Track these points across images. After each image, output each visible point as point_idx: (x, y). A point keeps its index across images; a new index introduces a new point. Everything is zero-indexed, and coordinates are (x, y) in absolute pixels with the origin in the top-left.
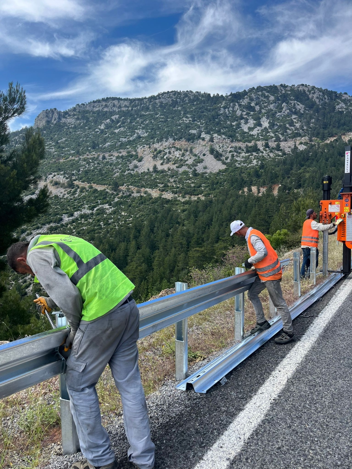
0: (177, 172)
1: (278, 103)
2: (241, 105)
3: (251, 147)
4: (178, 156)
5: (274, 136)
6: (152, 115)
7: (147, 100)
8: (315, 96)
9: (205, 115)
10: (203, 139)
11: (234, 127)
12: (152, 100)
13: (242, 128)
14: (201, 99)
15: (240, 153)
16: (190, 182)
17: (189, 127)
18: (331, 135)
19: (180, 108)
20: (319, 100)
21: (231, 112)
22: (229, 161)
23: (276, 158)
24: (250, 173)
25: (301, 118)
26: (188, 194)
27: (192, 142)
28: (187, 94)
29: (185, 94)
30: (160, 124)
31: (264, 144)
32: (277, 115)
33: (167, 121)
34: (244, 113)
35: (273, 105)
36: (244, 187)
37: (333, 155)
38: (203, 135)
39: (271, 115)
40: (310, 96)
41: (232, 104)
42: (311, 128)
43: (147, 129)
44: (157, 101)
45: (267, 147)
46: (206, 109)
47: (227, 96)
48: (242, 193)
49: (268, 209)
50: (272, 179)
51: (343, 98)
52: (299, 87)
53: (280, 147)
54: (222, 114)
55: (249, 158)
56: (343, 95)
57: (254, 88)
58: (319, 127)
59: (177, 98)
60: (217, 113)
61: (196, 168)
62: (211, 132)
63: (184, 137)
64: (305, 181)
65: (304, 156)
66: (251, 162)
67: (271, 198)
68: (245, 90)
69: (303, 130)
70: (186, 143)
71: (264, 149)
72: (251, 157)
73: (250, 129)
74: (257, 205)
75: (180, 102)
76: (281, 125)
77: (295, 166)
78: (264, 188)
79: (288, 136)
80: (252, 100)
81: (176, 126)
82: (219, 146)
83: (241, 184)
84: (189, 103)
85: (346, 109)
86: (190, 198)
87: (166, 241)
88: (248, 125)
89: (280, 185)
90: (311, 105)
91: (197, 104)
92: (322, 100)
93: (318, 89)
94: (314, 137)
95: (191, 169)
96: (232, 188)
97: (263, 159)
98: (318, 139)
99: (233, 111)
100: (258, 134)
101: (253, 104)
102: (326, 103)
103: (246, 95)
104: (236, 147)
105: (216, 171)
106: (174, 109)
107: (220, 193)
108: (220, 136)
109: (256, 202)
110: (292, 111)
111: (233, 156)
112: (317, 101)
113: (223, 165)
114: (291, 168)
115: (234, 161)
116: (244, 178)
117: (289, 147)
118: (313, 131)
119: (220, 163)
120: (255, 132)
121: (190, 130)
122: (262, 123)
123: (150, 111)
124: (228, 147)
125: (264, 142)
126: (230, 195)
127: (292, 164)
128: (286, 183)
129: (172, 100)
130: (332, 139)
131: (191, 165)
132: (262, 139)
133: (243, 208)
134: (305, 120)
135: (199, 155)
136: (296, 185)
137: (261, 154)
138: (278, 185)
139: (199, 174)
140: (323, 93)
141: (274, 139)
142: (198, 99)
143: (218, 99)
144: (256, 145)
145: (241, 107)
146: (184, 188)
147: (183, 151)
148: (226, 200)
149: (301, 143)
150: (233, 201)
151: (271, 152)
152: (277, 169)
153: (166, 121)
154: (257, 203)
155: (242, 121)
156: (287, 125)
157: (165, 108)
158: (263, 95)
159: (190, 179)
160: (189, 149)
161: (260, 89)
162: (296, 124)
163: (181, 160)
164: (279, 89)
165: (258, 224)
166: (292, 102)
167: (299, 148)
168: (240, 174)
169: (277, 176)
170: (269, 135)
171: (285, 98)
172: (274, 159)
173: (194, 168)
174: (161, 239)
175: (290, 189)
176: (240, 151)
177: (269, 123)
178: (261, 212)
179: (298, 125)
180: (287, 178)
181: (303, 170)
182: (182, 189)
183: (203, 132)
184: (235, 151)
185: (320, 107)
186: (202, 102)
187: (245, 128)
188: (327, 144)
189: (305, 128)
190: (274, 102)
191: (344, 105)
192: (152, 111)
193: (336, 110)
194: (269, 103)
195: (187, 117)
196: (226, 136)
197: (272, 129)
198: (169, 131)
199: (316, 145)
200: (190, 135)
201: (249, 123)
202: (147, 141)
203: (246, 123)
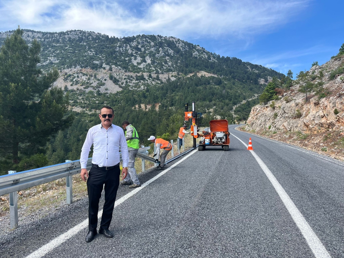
0: (84, 92)
1: (157, 47)
2: (131, 46)
3: (139, 76)
4: (85, 79)
5: (155, 70)
6: (62, 47)
7: (57, 34)
8: (180, 45)
9: (105, 51)
10: (104, 68)
11: (127, 61)
12: (62, 35)
13: (133, 63)
14: (102, 39)
15: (132, 80)
16: (95, 99)
17: (93, 59)
18: (190, 72)
19: (85, 44)
20: (183, 49)
21: (124, 50)
22: (124, 85)
23: (156, 85)
24: (139, 95)
25: (172, 60)
26: (94, 108)
27: (96, 70)
28: (90, 34)
29: (89, 33)
30: (69, 55)
31: (148, 75)
32: (156, 56)
33: (75, 52)
34: (134, 52)
35: (153, 48)
36: (135, 105)
37: (192, 85)
38: (104, 65)
39: (152, 55)
40: (177, 45)
41: (124, 45)
42: (178, 66)
43: (59, 57)
44: (66, 36)
45: (150, 77)
46: (106, 47)
47: (121, 39)
48: (134, 108)
49: (153, 120)
50: (155, 100)
51: (197, 48)
52: (170, 38)
53: (159, 78)
54: (118, 51)
55: (138, 84)
56: (197, 47)
57: (140, 35)
58: (183, 66)
59: (82, 36)
60: (114, 50)
61: (100, 89)
62: (110, 64)
63: (89, 66)
64: (175, 102)
65: (174, 85)
66: (140, 87)
67: (154, 113)
68: (134, 36)
69: (173, 67)
70: (91, 70)
71: (148, 78)
72: (139, 83)
73: (139, 64)
74: (145, 118)
75: (85, 39)
76: (159, 63)
77: (169, 91)
78: (149, 105)
79: (164, 70)
80: (139, 43)
81: (83, 57)
82: (117, 74)
83: (133, 102)
84: (92, 41)
85: (199, 56)
86: (95, 111)
87: (77, 144)
88: (137, 61)
89: (160, 104)
90: (178, 51)
91: (99, 42)
92: (184, 49)
93: (182, 41)
94: (180, 72)
95: (95, 90)
96: (127, 105)
97: (148, 85)
98: (183, 74)
99: (126, 50)
100: (144, 68)
101: (139, 47)
102: (187, 51)
103: (135, 39)
104: (129, 76)
105: (114, 92)
106: (80, 44)
107: (119, 108)
108: (117, 67)
109: (144, 115)
110: (166, 54)
111: (127, 82)
112: (181, 49)
113: (120, 88)
114: (166, 93)
115: (127, 86)
116: (135, 98)
117: (165, 78)
118: (179, 69)
119: (117, 86)
120: (141, 66)
121: (94, 61)
122: (146, 60)
123: (60, 43)
124: (123, 75)
125: (148, 74)
126: (126, 110)
127: (167, 90)
128: (164, 103)
129: (79, 37)
130: (192, 75)
131: (95, 87)
132: (147, 71)
133: (136, 119)
134: (174, 61)
135: (101, 79)
136: (170, 104)
137: (146, 82)
138: (159, 104)
139: (102, 94)
140: (185, 44)
141: (155, 72)
142: (99, 39)
143: (114, 40)
144: (143, 75)
145: (131, 48)
146: (91, 104)
147: (88, 76)
148: (123, 113)
149: (172, 76)
150: (128, 115)
151: (153, 80)
152: (158, 93)
153: (74, 52)
154: (145, 116)
155: (132, 57)
156: (163, 63)
157: (73, 42)
158: (146, 41)
159: (95, 97)
160: (93, 75)
161: (144, 36)
162: (169, 63)
163: (88, 83)
164: (157, 38)
165: (146, 130)
166: (165, 48)
167: (171, 79)
168: (132, 95)
169: (158, 98)
170: (152, 69)
171: (161, 45)
172: (155, 86)
173: (98, 90)
174: (73, 143)
175: (166, 107)
176: (131, 79)
177: (151, 60)
178: (148, 122)
179: (170, 64)
180: (164, 99)
181: (174, 94)
182: (89, 104)
183: (104, 63)
184: (128, 79)
185: (183, 53)
186: (102, 41)
187: (135, 63)
188: (188, 77)
189: (174, 66)
190: (154, 46)
191: (197, 53)
192: (62, 44)
193: (193, 56)
194: (151, 47)
195: (91, 51)
196: (121, 67)
197: (153, 65)
198: (77, 60)
199: (181, 78)
200: (94, 64)
201: (137, 60)
202: (59, 66)
203: (135, 59)
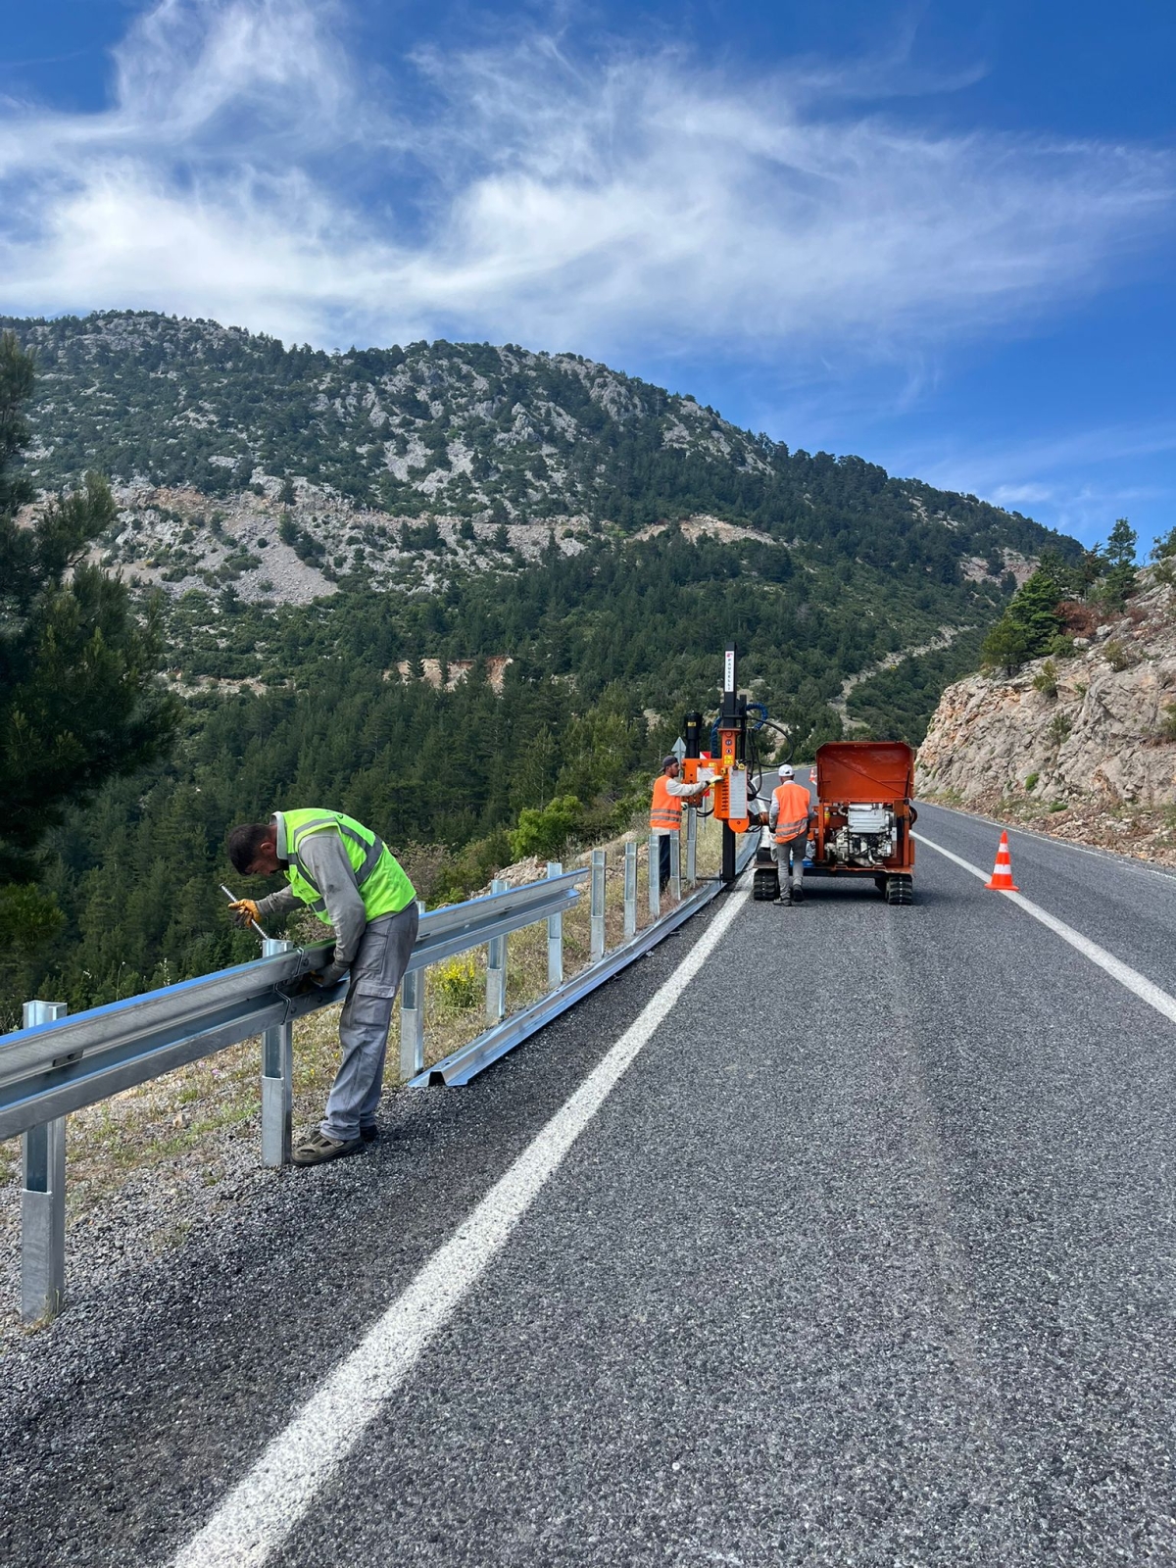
0: (167, 594)
1: (500, 400)
2: (384, 392)
3: (418, 532)
4: (168, 538)
5: (488, 503)
6: (67, 388)
7: (47, 329)
8: (607, 394)
9: (263, 411)
10: (259, 491)
11: (364, 462)
12: (68, 333)
13: (389, 468)
14: (251, 355)
15: (383, 548)
16: (212, 632)
17: (209, 444)
18: (651, 517)
19: (172, 375)
20: (619, 410)
21: (352, 410)
22: (346, 570)
23: (495, 575)
24: (416, 615)
25: (567, 458)
26: (207, 672)
27: (220, 498)
28: (199, 330)
29: (191, 329)
30: (98, 423)
31: (459, 527)
32: (496, 440)
33: (127, 412)
34: (396, 420)
35: (484, 405)
36: (397, 660)
37: (659, 577)
38: (258, 477)
39: (478, 436)
40: (594, 393)
41: (354, 385)
42: (595, 491)
43: (51, 435)
44: (88, 339)
45: (467, 538)
46: (269, 392)
47: (338, 358)
48: (391, 677)
49: (477, 735)
50: (485, 640)
51: (683, 411)
52: (561, 362)
53: (507, 541)
54: (322, 414)
55: (411, 567)
56: (685, 403)
57: (424, 343)
58: (619, 491)
59: (161, 338)
60: (305, 408)
61: (236, 584)
62: (287, 471)
63: (191, 475)
64: (581, 652)
65: (578, 574)
66: (418, 581)
67: (483, 699)
68: (396, 348)
69: (574, 494)
70: (198, 499)
71: (458, 542)
72: (417, 563)
73: (416, 473)
74: (441, 721)
75: (174, 355)
76: (510, 471)
77: (552, 604)
78: (460, 665)
79: (530, 507)
80: (418, 379)
81: (161, 434)
82: (315, 519)
83: (389, 650)
84: (206, 362)
85: (693, 445)
86: (214, 687)
87: (128, 835)
88: (409, 460)
89: (510, 661)
90: (594, 421)
91: (235, 370)
92: (627, 410)
93: (616, 376)
94: (605, 517)
95: (216, 587)
96: (359, 660)
97: (457, 573)
98: (617, 527)
99: (359, 409)
100: (440, 492)
101: (422, 395)
102: (637, 420)
103: (402, 361)
104: (369, 529)
105: (302, 598)
106: (152, 375)
107: (321, 674)
108: (317, 485)
109: (437, 708)
110: (541, 432)
111: (360, 555)
112: (613, 410)
113: (328, 583)
114: (540, 609)
115: (362, 573)
116: (398, 630)
117: (535, 543)
118: (602, 502)
119: (316, 575)
120: (429, 485)
121: (212, 455)
122: (451, 458)
123: (60, 370)
124: (344, 525)
125: (458, 520)
126: (352, 685)
127: (543, 597)
128: (528, 654)
129: (146, 344)
130: (656, 530)
131: (216, 573)
132: (452, 508)
133: (399, 727)
134: (579, 464)
135: (244, 541)
136: (557, 661)
137: (449, 557)
138: (504, 659)
139: (245, 607)
140: (629, 390)
141: (490, 512)
142: (238, 354)
143: (306, 362)
144: (433, 528)
145: (385, 399)
146: (193, 652)
147: (186, 524)
148: (340, 699)
149: (569, 534)
150: (365, 704)
151: (481, 552)
152: (500, 608)
153: (121, 414)
154: (442, 712)
155: (387, 444)
156: (529, 475)
157: (116, 367)
158: (454, 370)
159: (212, 620)
160: (208, 519)
161: (443, 348)
162: (554, 475)
163: (181, 555)
164: (502, 358)
165: (446, 779)
166: (540, 403)
167: (564, 549)
168: (384, 618)
169: (499, 632)
170: (475, 500)
171: (519, 389)
172: (490, 576)
173: (229, 587)
174: (111, 829)
175: (539, 673)
176: (382, 541)
177: (474, 460)
178: (454, 743)
179: (559, 477)
180: (528, 637)
181: (575, 618)
182: (184, 653)
183: (259, 468)
184: (367, 541)
185: (622, 429)
186: (252, 364)
187: (399, 469)
188: (641, 542)
189: (579, 487)
190: (488, 396)
191: (685, 433)
192: (69, 373)
193: (666, 445)
194: (474, 398)
195: (199, 410)
196: (337, 487)
197: (482, 482)
198: (134, 451)
199: (610, 543)
200: (212, 470)
201: (411, 455)
202: (50, 476)
203: (402, 451)
